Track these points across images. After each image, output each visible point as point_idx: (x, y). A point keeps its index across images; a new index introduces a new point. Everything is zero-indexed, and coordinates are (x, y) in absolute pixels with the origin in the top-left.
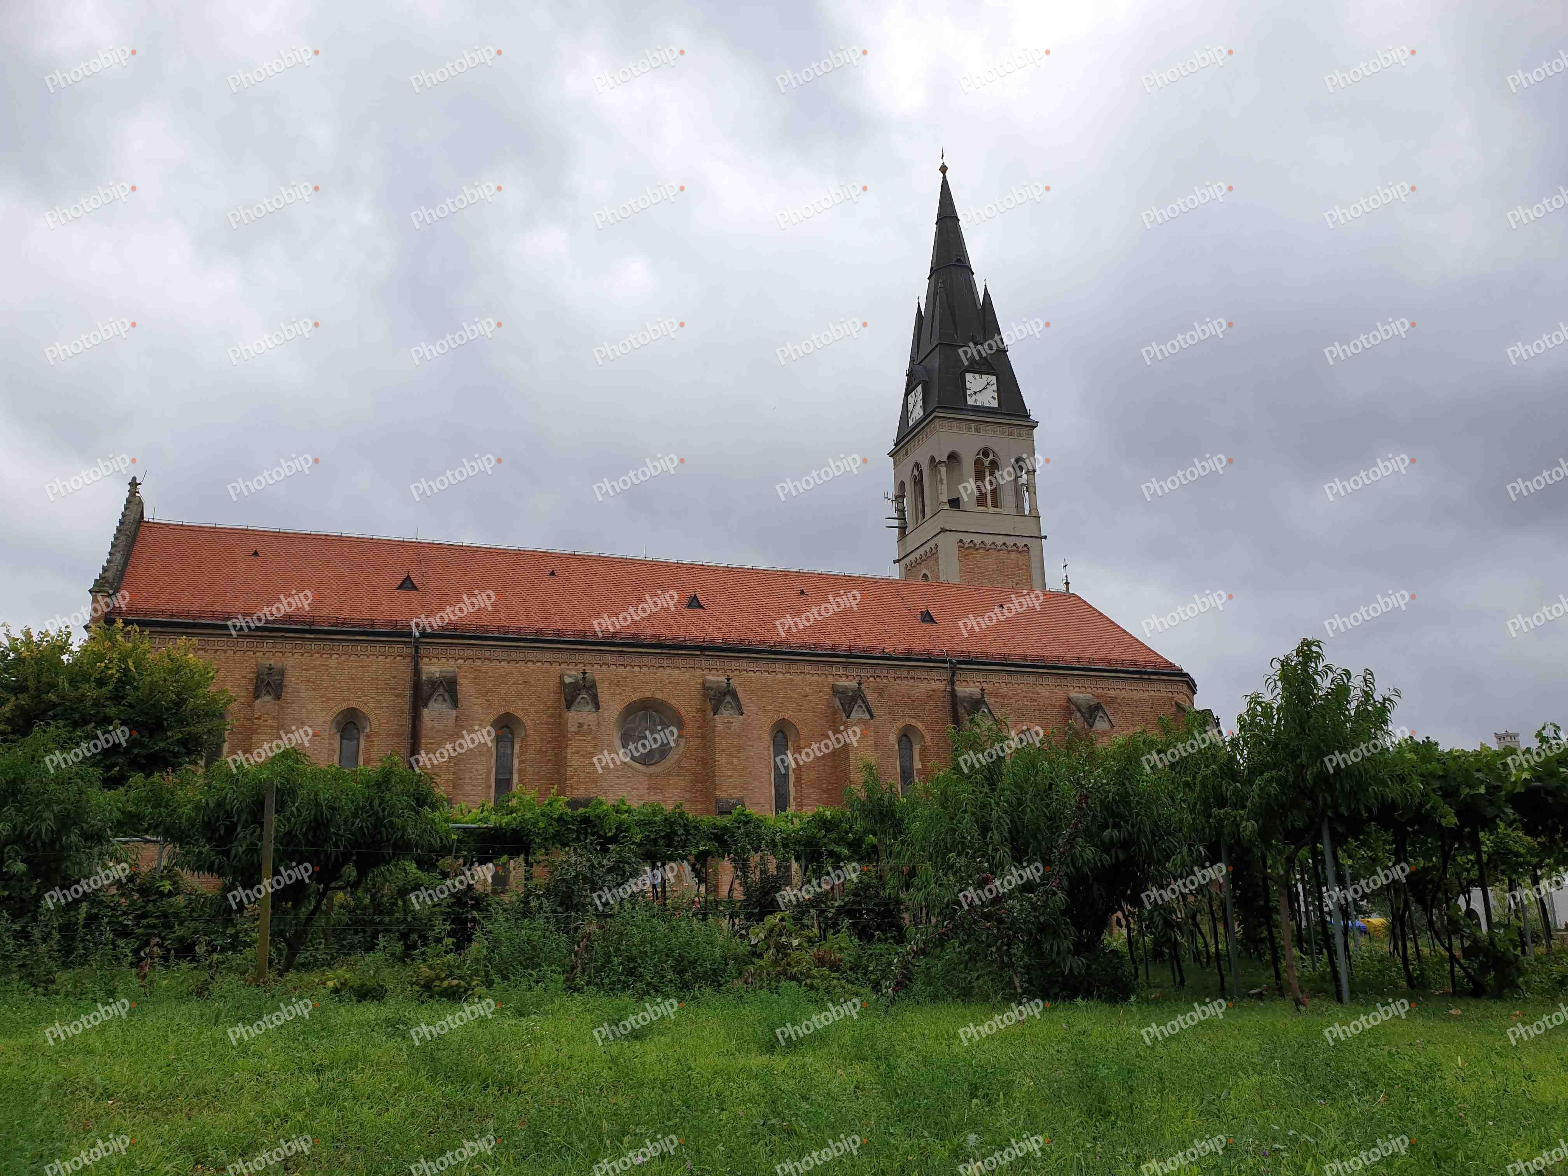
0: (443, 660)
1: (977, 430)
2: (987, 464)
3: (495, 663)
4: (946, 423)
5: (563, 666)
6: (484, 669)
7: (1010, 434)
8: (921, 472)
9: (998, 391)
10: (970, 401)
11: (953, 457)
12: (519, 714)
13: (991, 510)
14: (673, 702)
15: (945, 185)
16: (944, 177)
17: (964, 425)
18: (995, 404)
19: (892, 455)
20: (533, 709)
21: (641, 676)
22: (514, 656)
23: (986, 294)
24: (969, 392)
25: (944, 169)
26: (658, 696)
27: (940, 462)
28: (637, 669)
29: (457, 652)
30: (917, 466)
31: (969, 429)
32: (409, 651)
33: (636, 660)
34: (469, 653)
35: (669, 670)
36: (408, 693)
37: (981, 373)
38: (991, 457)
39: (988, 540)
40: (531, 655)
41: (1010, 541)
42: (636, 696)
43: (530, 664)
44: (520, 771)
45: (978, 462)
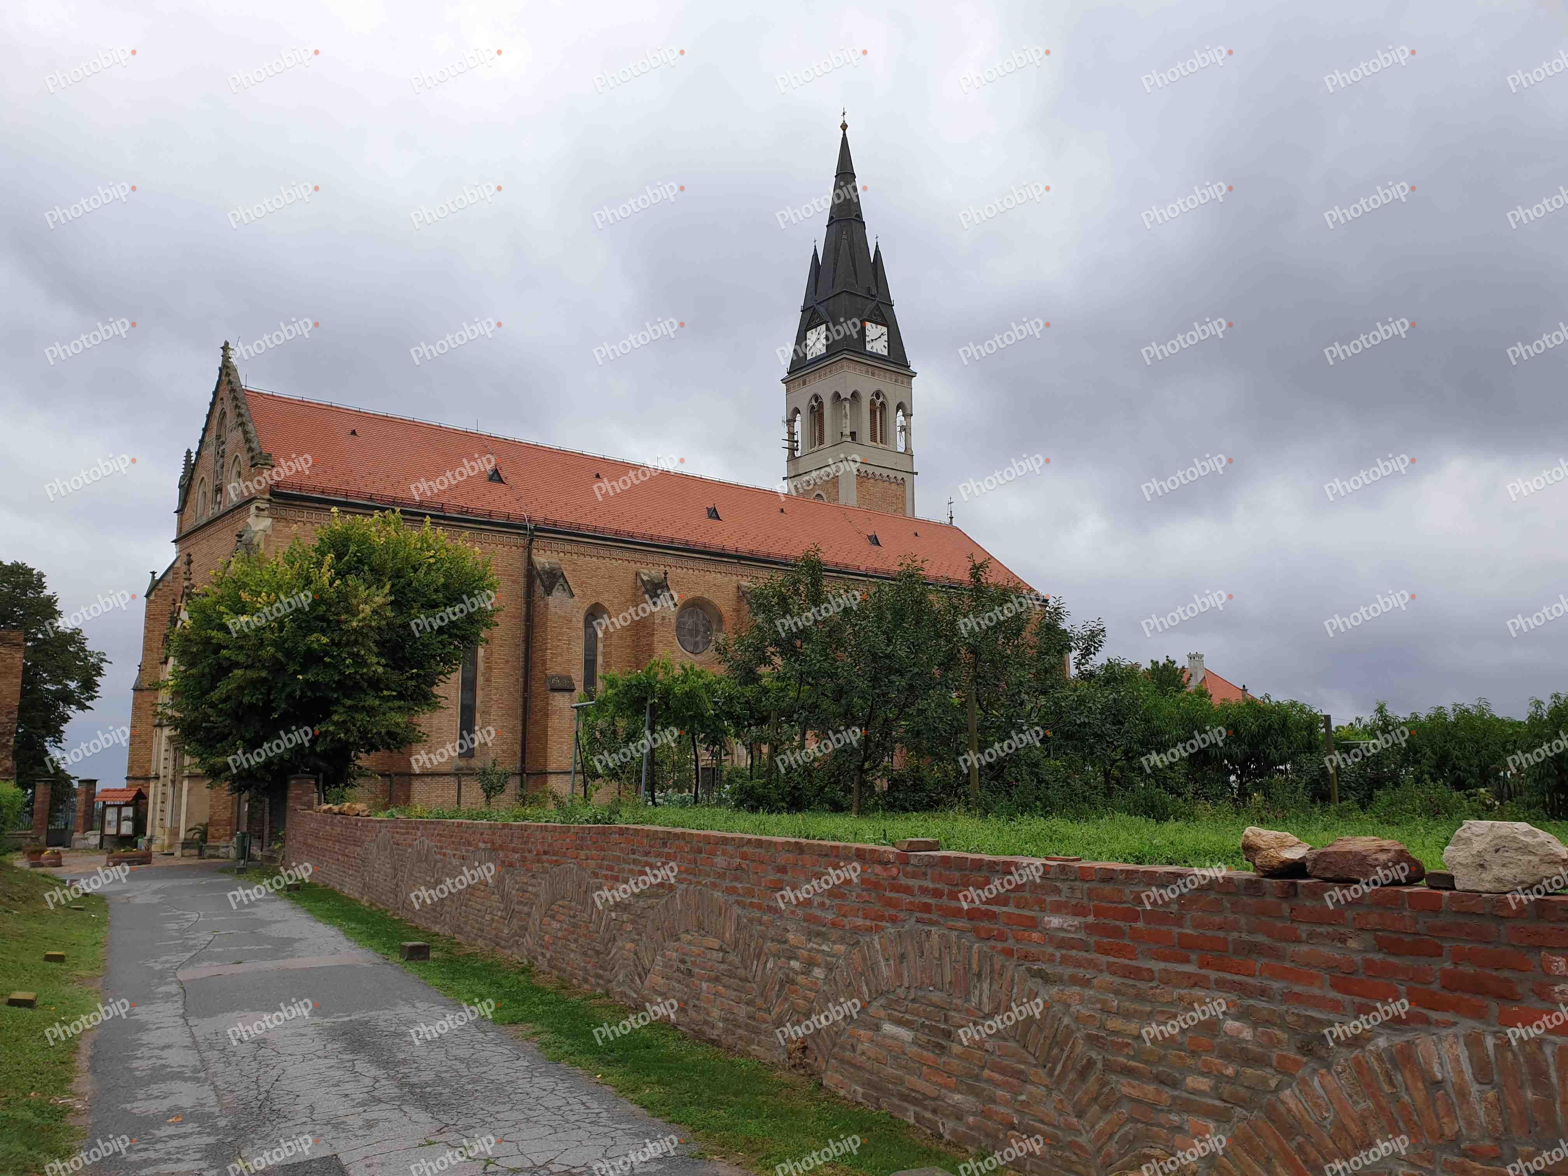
0: (548, 552)
1: (873, 374)
2: (878, 405)
3: (588, 558)
4: (851, 365)
5: (638, 564)
6: (580, 563)
7: (896, 381)
8: (821, 405)
9: (888, 341)
10: (868, 348)
11: (855, 395)
12: (606, 604)
13: (881, 445)
14: (716, 602)
15: (844, 140)
16: (844, 134)
17: (864, 368)
18: (885, 353)
19: (784, 381)
20: (616, 601)
21: (694, 578)
22: (602, 553)
23: (877, 252)
24: (868, 339)
25: (844, 127)
26: (706, 596)
27: (846, 399)
28: (691, 571)
29: (560, 546)
30: (816, 397)
31: (867, 372)
32: (520, 541)
33: (690, 564)
34: (568, 547)
35: (713, 575)
36: (522, 580)
37: (877, 323)
38: (881, 399)
39: (878, 471)
40: (616, 553)
41: (892, 474)
42: (690, 595)
43: (613, 561)
44: (605, 654)
45: (872, 402)
